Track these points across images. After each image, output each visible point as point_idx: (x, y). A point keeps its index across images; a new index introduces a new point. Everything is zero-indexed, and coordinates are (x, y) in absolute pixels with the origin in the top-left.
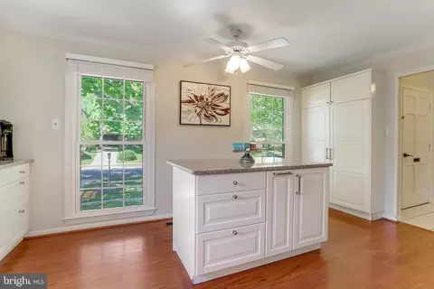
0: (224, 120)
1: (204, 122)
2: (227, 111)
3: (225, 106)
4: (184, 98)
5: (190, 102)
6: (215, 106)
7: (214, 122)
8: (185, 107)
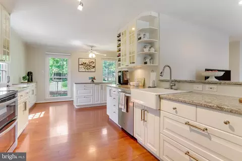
0: (93, 70)
1: (86, 70)
2: (94, 67)
3: (93, 65)
4: (80, 63)
5: (82, 64)
6: (90, 66)
7: (90, 71)
8: (80, 66)
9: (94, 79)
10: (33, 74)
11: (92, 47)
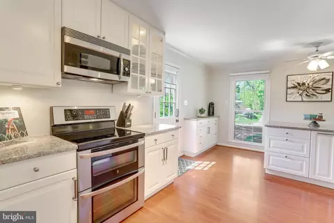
1: (306, 99)
2: (328, 91)
3: (326, 87)
4: (290, 85)
5: (295, 87)
6: (315, 88)
9: (321, 118)
10: (215, 106)
11: (317, 44)
